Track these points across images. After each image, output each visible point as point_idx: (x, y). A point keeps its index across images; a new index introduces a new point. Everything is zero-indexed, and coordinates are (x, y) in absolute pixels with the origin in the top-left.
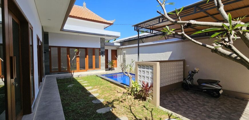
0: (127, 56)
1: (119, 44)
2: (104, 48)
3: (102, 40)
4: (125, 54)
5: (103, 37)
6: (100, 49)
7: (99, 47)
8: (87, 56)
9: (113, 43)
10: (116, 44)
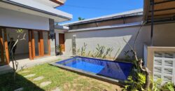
0: (77, 40)
1: (68, 28)
2: (53, 31)
3: (51, 22)
4: (75, 38)
5: (52, 17)
6: (48, 32)
7: (48, 29)
8: (33, 40)
9: (62, 26)
10: (65, 27)
